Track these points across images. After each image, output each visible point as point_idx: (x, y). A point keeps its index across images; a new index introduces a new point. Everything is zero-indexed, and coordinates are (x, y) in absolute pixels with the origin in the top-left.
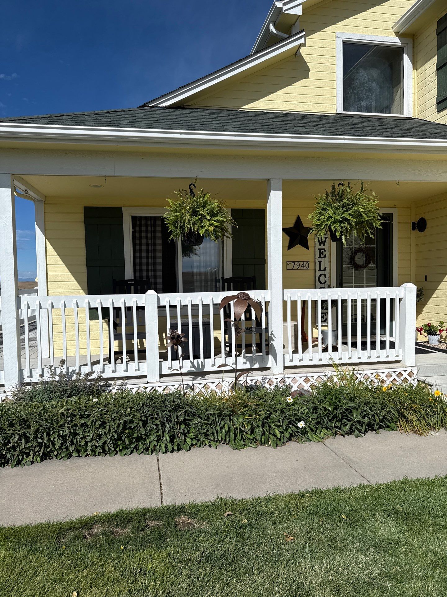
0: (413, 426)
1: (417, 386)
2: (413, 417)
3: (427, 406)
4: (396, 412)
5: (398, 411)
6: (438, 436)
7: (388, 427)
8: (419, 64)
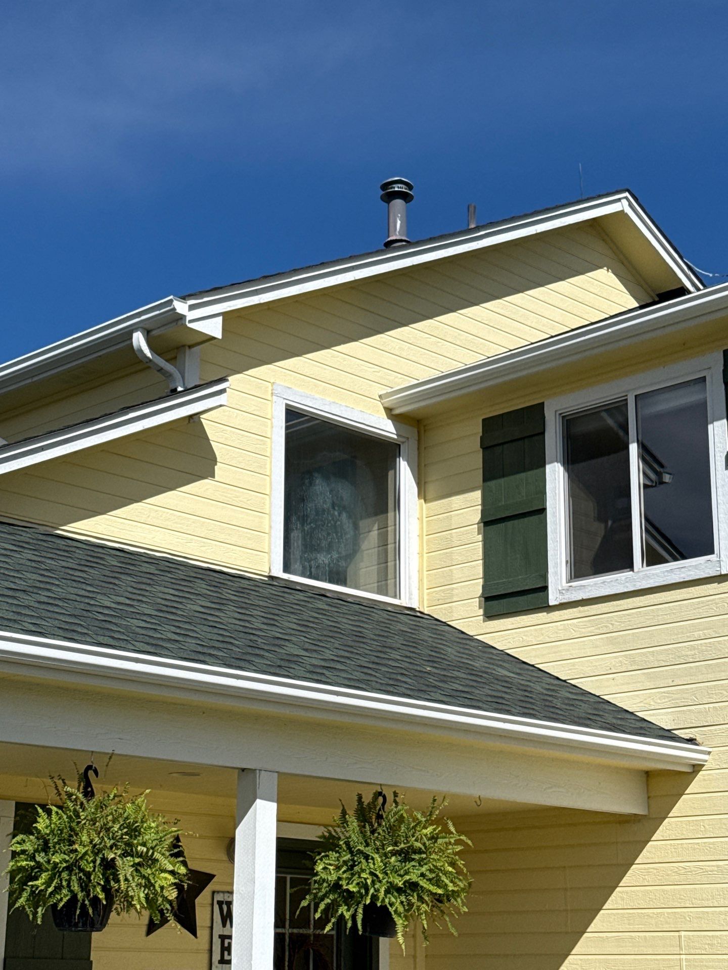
8: (431, 489)
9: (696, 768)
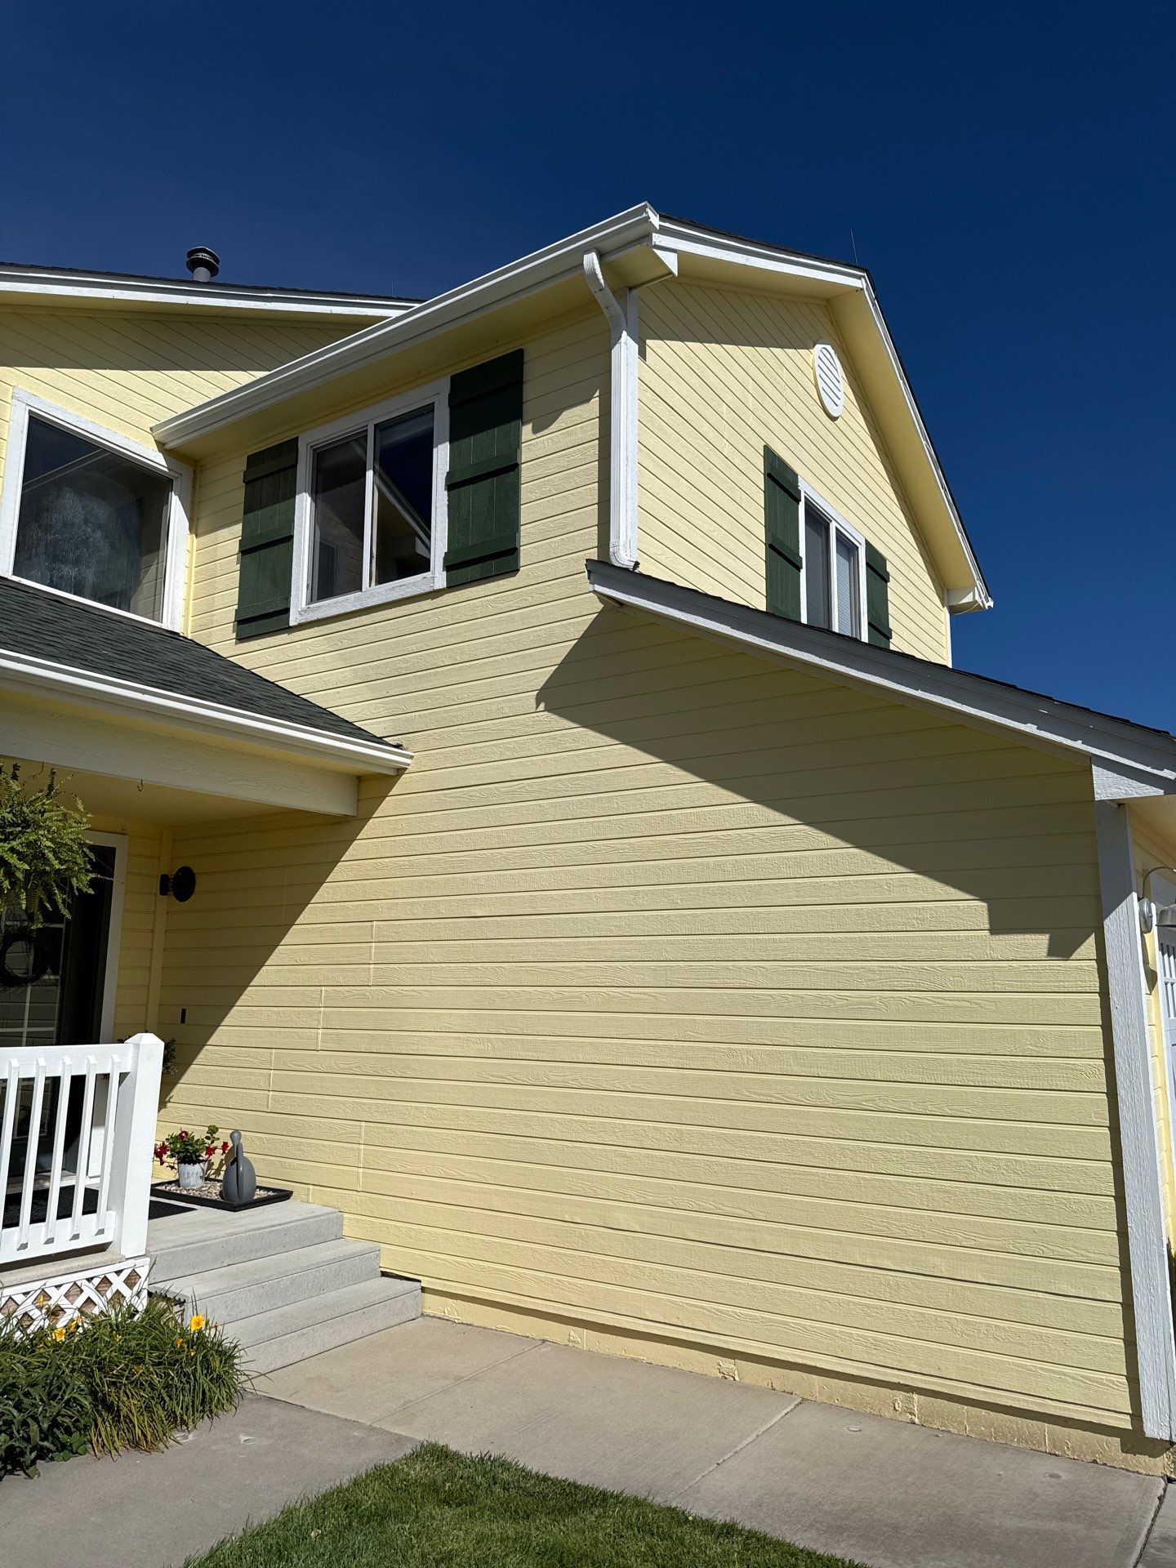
0: (131, 1430)
1: (147, 1311)
2: (132, 1402)
3: (170, 1364)
4: (89, 1397)
5: (93, 1393)
6: (192, 1442)
7: (63, 1447)
8: (202, 526)
9: (400, 771)
